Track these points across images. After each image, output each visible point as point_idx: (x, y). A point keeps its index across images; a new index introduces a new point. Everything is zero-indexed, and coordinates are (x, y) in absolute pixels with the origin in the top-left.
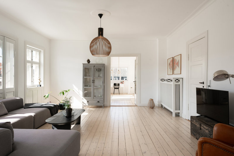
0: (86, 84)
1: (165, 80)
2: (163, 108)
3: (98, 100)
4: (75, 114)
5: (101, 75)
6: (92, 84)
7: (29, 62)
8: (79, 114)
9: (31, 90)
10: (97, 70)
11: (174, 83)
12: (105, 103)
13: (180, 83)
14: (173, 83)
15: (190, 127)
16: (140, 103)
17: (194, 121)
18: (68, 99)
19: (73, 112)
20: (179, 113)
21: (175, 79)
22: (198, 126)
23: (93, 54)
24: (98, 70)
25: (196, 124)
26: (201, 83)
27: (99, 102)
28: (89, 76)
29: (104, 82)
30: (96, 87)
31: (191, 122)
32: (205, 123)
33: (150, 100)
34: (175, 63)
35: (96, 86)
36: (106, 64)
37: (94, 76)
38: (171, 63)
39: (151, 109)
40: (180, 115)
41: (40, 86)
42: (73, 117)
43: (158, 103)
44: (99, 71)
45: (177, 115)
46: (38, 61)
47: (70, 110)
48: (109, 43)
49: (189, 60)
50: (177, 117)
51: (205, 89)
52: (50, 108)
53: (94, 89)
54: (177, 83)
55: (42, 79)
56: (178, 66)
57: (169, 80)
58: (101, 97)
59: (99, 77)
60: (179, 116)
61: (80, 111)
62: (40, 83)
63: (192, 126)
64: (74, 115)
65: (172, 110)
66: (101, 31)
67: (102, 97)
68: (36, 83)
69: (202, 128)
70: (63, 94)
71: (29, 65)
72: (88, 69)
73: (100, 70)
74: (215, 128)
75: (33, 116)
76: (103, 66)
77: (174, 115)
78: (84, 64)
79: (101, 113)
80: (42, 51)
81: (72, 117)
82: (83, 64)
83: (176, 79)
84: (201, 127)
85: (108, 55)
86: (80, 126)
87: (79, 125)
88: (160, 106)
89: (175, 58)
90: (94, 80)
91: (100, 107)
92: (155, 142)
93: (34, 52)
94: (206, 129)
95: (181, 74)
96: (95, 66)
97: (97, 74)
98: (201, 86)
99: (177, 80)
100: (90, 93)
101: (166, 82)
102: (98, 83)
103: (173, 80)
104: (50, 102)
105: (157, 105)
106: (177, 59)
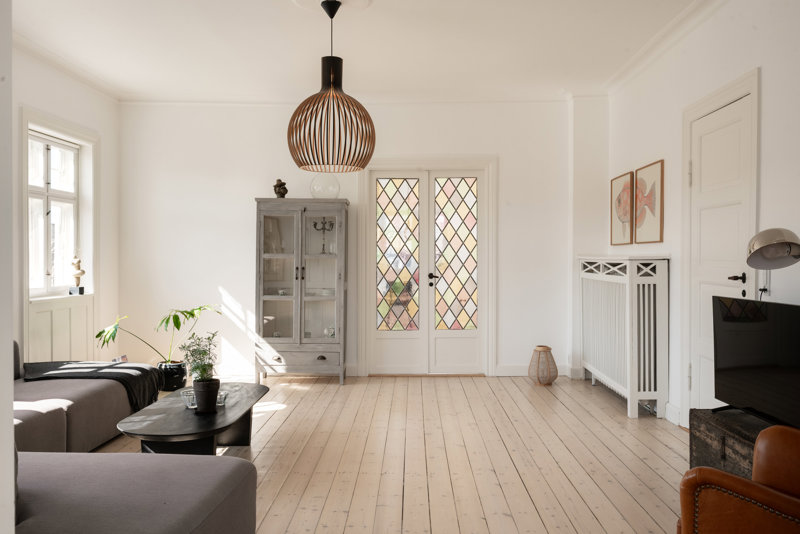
0: (269, 283)
1: (598, 268)
2: (593, 383)
3: (321, 349)
4: (229, 402)
5: (334, 247)
6: (295, 284)
7: (36, 193)
8: (244, 401)
9: (46, 308)
10: (315, 225)
11: (631, 277)
12: (351, 364)
13: (659, 279)
14: (628, 281)
15: (687, 453)
16: (497, 363)
17: (702, 429)
18: (205, 343)
19: (222, 393)
20: (653, 402)
21: (638, 263)
22: (715, 444)
23: (300, 163)
24: (320, 226)
25: (709, 441)
26: (736, 278)
27: (323, 358)
28: (282, 251)
29: (345, 276)
30: (313, 295)
31: (691, 434)
32: (739, 433)
33: (535, 351)
34: (640, 196)
35: (311, 291)
36: (353, 200)
37: (304, 248)
38: (626, 198)
39: (544, 390)
40: (659, 410)
41: (81, 291)
42: (224, 414)
43: (573, 364)
44: (324, 229)
45: (648, 411)
46: (70, 189)
47: (209, 388)
48: (366, 118)
49: (691, 183)
50: (644, 420)
51: (753, 301)
52: (124, 380)
53: (303, 306)
54: (647, 280)
55: (88, 265)
56: (652, 210)
57: (614, 265)
58: (331, 340)
59: (324, 253)
60: (653, 414)
61: (248, 392)
62: (78, 279)
63: (694, 448)
64: (227, 405)
65: (625, 390)
66: (332, 69)
67: (339, 338)
68: (65, 278)
69: (729, 451)
70: (177, 324)
71: (35, 205)
72: (277, 220)
73: (327, 227)
74: (761, 445)
75: (65, 409)
76: (340, 211)
77: (632, 410)
78: (260, 201)
79: (332, 402)
80: (88, 147)
81: (220, 413)
82: (256, 199)
83: (643, 264)
84: (727, 448)
85: (363, 167)
86: (248, 452)
87: (246, 448)
88: (582, 375)
89: (640, 175)
90: (303, 268)
91: (330, 379)
92: (547, 509)
93: (55, 151)
94: (742, 455)
95: (661, 240)
96: (308, 208)
97: (316, 241)
98: (733, 291)
99: (647, 267)
100: (289, 321)
101: (601, 276)
102: (323, 279)
103: (631, 268)
104: (123, 357)
105: (568, 373)
106: (649, 178)
